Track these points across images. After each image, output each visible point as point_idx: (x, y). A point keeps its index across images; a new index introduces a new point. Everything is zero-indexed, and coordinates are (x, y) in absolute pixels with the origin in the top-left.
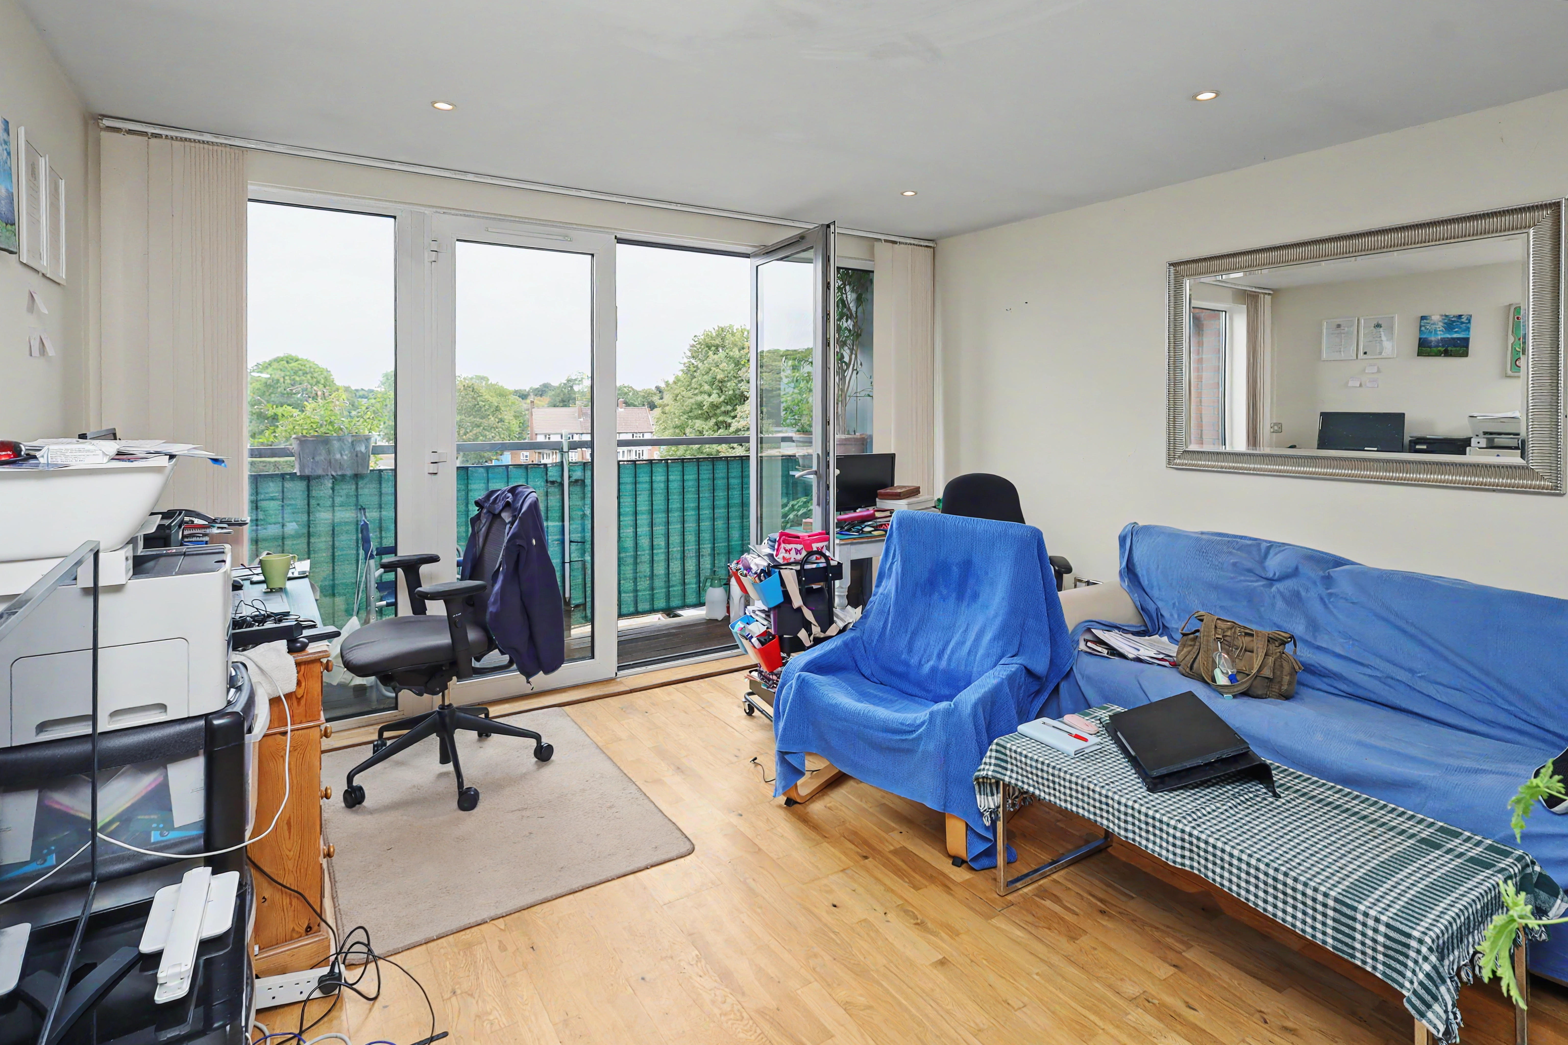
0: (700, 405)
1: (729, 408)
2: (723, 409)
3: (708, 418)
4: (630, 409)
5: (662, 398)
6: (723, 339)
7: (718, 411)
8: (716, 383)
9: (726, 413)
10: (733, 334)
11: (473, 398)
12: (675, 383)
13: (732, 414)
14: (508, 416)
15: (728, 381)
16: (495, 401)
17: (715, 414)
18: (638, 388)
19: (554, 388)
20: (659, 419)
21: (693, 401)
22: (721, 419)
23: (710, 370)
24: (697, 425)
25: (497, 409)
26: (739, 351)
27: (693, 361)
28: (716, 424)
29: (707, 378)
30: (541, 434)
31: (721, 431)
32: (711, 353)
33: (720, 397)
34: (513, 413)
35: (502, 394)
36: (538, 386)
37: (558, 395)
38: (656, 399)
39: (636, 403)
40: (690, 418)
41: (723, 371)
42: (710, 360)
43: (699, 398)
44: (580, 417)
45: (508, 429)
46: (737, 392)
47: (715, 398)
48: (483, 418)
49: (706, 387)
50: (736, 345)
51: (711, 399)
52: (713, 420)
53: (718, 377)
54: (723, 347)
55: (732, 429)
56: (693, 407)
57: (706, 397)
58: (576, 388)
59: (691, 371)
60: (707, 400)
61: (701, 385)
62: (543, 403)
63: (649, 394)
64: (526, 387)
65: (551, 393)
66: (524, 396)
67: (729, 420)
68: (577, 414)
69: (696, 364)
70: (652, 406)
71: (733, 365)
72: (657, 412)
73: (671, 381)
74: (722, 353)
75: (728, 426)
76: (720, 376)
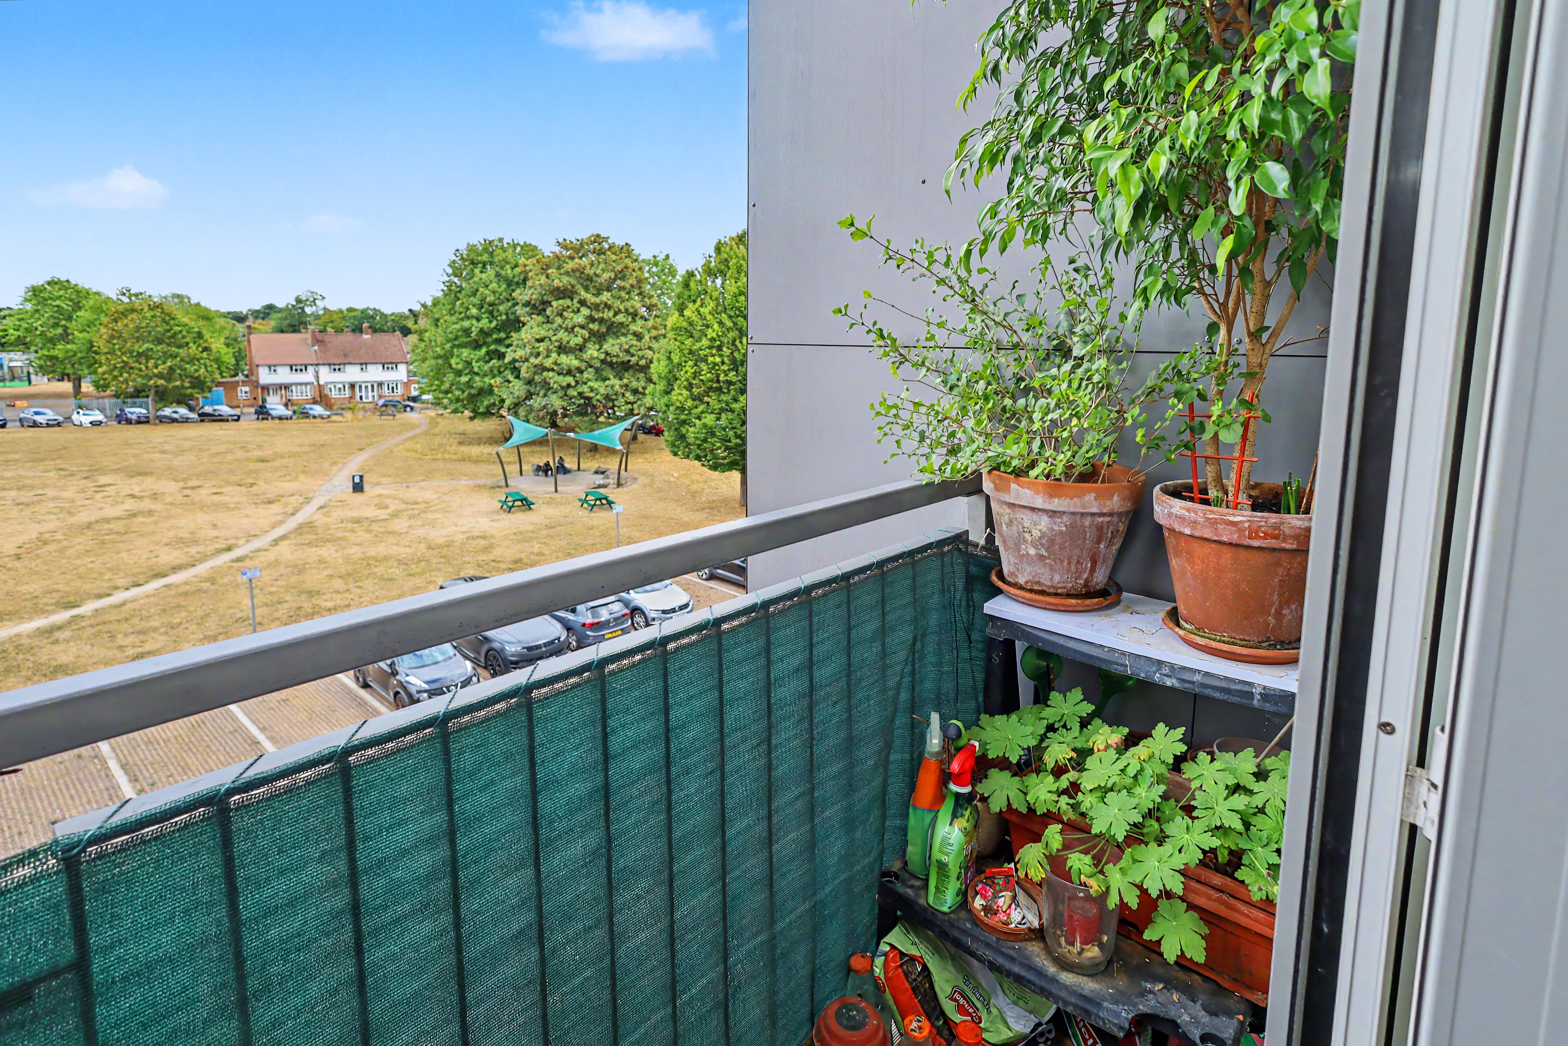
0: (467, 332)
1: (503, 335)
2: (495, 336)
3: (477, 346)
4: (378, 336)
5: (416, 323)
6: (491, 254)
7: (489, 340)
8: (486, 306)
9: (499, 341)
10: (504, 250)
11: (164, 321)
12: (434, 305)
13: (508, 342)
14: (217, 344)
15: (500, 304)
16: (196, 325)
17: (485, 343)
18: (387, 311)
19: (280, 310)
20: (416, 347)
21: (458, 326)
22: (493, 347)
23: (477, 290)
24: (465, 354)
25: (200, 335)
26: (512, 269)
27: (456, 280)
28: (488, 353)
29: (476, 300)
30: (263, 365)
31: (494, 361)
32: (477, 271)
33: (490, 322)
34: (222, 340)
35: (206, 316)
36: (258, 308)
37: (286, 318)
38: (410, 324)
39: (385, 328)
40: (454, 346)
41: (494, 292)
42: (476, 279)
43: (466, 324)
44: (313, 345)
45: (217, 360)
46: (512, 317)
47: (484, 323)
48: (180, 347)
49: (474, 311)
50: (507, 263)
51: (480, 325)
52: (484, 350)
53: (488, 299)
54: (491, 263)
55: (507, 360)
56: (460, 333)
57: (474, 322)
58: (308, 310)
59: (453, 293)
60: (475, 328)
61: (468, 309)
62: (266, 328)
63: (402, 316)
64: (243, 308)
65: (274, 316)
66: (240, 318)
67: (503, 350)
68: (310, 342)
69: (458, 283)
70: (406, 332)
71: (504, 286)
72: (413, 338)
73: (429, 303)
74: (490, 272)
75: (502, 356)
76: (490, 299)
